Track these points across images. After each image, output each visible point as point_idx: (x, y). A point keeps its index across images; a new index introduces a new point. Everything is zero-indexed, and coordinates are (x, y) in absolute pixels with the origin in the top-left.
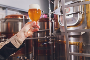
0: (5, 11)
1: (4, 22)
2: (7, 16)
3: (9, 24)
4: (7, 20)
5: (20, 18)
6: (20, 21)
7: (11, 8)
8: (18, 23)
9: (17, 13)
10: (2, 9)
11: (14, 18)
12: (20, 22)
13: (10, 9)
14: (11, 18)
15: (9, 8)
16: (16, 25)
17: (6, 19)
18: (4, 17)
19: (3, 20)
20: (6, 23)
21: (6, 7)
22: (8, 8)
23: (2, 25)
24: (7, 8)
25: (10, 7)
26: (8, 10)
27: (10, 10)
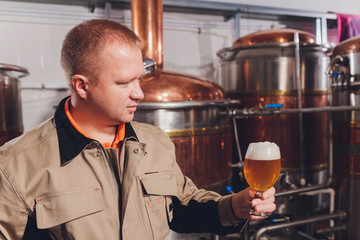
0: (231, 22)
1: (231, 59)
2: (239, 41)
3: (247, 66)
4: (241, 53)
5: (283, 42)
6: (285, 53)
7: (251, 10)
8: (276, 60)
9: (272, 27)
10: (222, 18)
11: (265, 43)
12: (283, 55)
13: (248, 13)
14: (255, 44)
15: (246, 10)
16: (269, 67)
17: (236, 50)
18: (230, 44)
19: (229, 54)
20: (237, 63)
21: (235, 9)
22: (244, 12)
23: (226, 68)
24: (239, 11)
25: (248, 6)
26: (243, 17)
27: (249, 18)
